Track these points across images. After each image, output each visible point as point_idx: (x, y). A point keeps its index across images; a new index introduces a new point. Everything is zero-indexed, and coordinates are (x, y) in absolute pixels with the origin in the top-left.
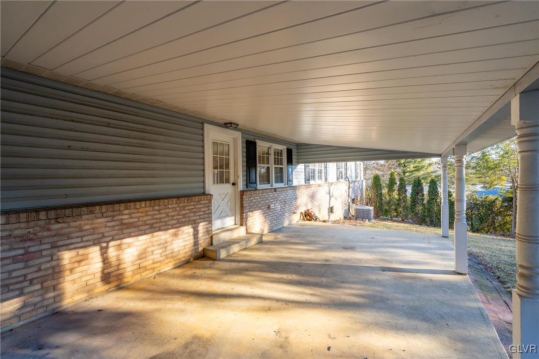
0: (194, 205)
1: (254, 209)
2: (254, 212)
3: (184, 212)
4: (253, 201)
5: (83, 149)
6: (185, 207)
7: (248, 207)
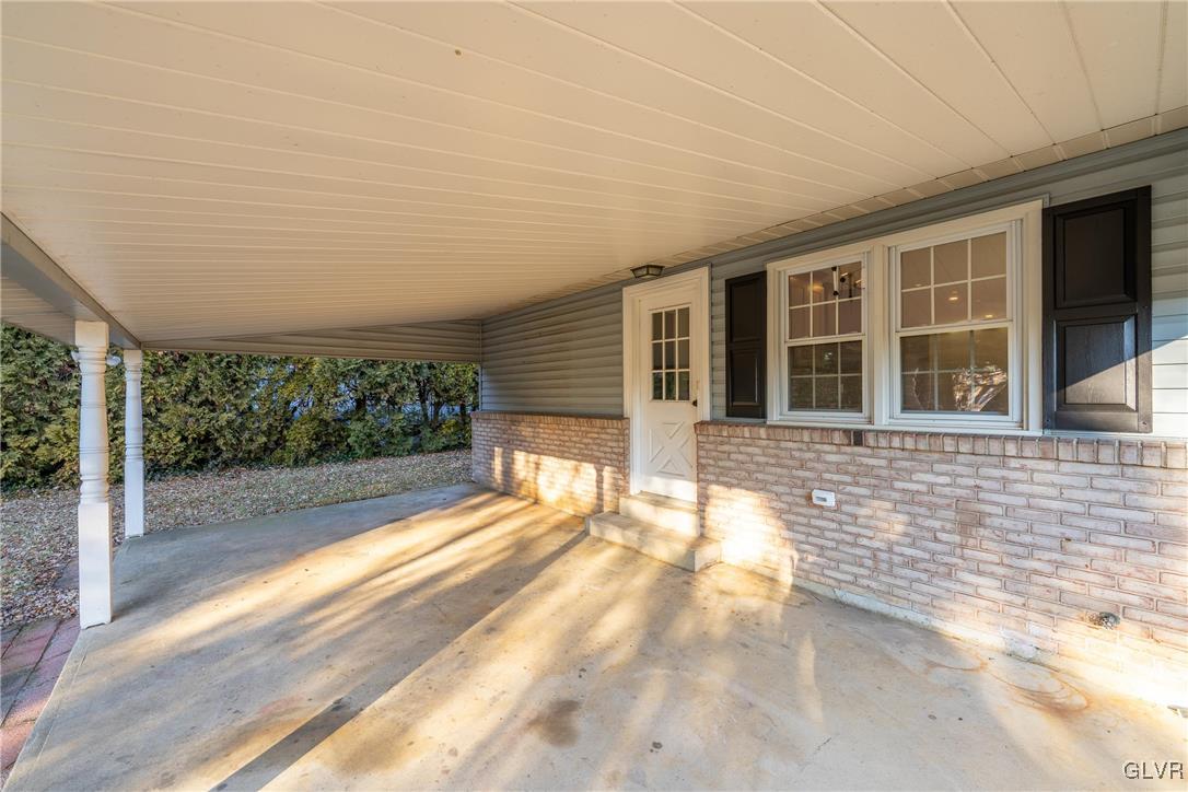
0: (598, 433)
1: (735, 482)
2: (736, 491)
3: (585, 441)
4: (733, 456)
5: (524, 363)
6: (587, 432)
7: (711, 469)
